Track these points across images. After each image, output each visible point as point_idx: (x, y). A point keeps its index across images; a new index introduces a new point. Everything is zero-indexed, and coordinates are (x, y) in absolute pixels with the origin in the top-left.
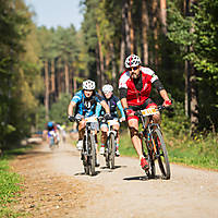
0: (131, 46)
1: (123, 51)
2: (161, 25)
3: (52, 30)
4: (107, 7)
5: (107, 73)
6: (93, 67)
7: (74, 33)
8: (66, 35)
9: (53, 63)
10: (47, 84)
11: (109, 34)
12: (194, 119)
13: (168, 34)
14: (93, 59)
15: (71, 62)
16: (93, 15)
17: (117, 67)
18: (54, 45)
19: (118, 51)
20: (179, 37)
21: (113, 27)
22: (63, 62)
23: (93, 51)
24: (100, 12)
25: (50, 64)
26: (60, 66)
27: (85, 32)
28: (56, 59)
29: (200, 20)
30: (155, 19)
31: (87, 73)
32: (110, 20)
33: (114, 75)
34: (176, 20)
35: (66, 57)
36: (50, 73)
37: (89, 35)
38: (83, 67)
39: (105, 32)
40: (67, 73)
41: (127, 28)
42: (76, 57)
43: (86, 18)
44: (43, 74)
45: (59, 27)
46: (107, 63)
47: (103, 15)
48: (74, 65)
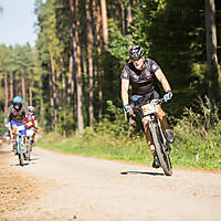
0: (78, 60)
1: (71, 66)
2: (104, 43)
3: (11, 48)
4: (57, 27)
5: (58, 83)
6: (46, 79)
7: (30, 50)
8: (23, 51)
9: (11, 75)
10: (7, 93)
11: (59, 50)
12: (132, 122)
13: (110, 50)
14: (46, 72)
15: (27, 75)
16: (46, 35)
17: (67, 79)
18: (12, 60)
19: (67, 65)
20: (119, 52)
21: (63, 45)
22: (20, 75)
23: (45, 65)
24: (51, 32)
25: (9, 76)
26: (17, 78)
27: (39, 49)
28: (14, 72)
29: (137, 38)
30: (98, 37)
31: (41, 85)
32: (60, 39)
33: (64, 85)
34: (116, 37)
35: (22, 71)
36: (9, 84)
37: (42, 51)
38: (37, 78)
39: (56, 49)
40: (23, 84)
41: (75, 45)
42: (32, 71)
43: (39, 37)
44: (3, 85)
45: (17, 45)
46: (58, 75)
47: (54, 35)
48: (30, 77)
